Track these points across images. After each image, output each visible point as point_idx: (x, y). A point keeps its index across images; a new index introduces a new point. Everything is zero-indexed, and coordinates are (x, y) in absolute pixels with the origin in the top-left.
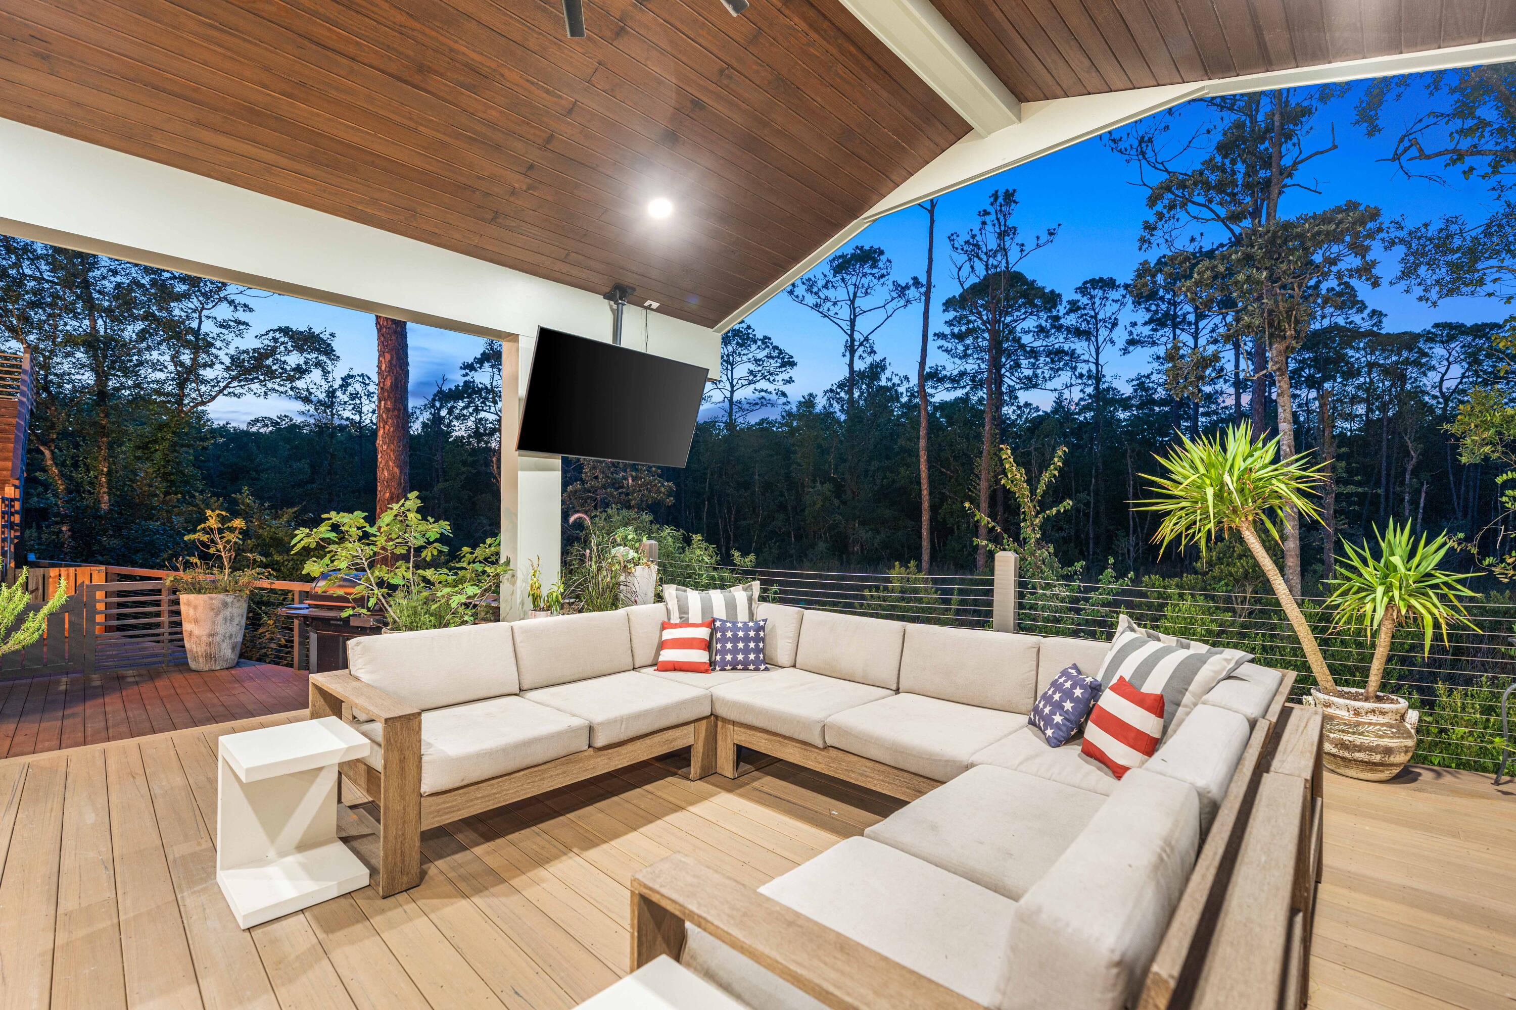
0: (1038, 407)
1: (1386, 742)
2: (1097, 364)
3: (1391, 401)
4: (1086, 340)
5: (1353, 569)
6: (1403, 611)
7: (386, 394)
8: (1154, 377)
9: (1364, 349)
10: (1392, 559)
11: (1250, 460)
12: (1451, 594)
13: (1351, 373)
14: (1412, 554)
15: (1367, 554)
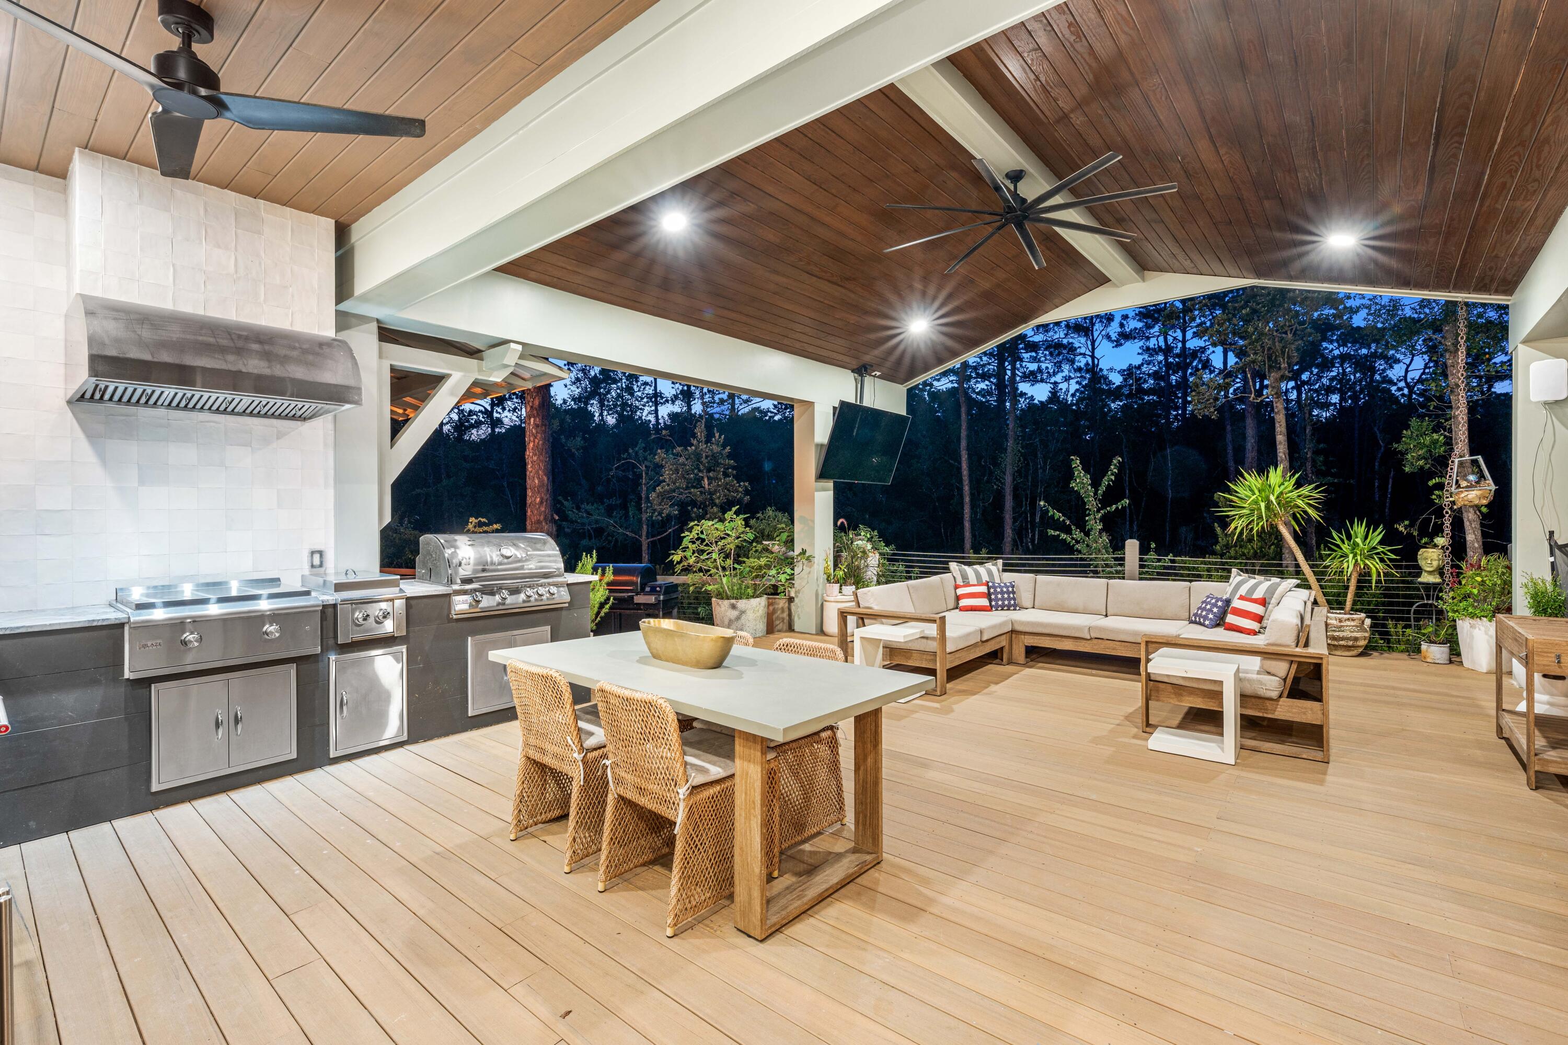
0: (1032, 396)
1: (1355, 634)
2: (1093, 357)
3: (1362, 391)
4: (1085, 336)
5: (1338, 546)
6: (1362, 567)
7: (535, 412)
8: (1144, 369)
9: (1337, 341)
10: (1356, 540)
11: (1282, 487)
12: (1385, 557)
13: (1327, 365)
14: (1366, 537)
15: (1344, 538)
